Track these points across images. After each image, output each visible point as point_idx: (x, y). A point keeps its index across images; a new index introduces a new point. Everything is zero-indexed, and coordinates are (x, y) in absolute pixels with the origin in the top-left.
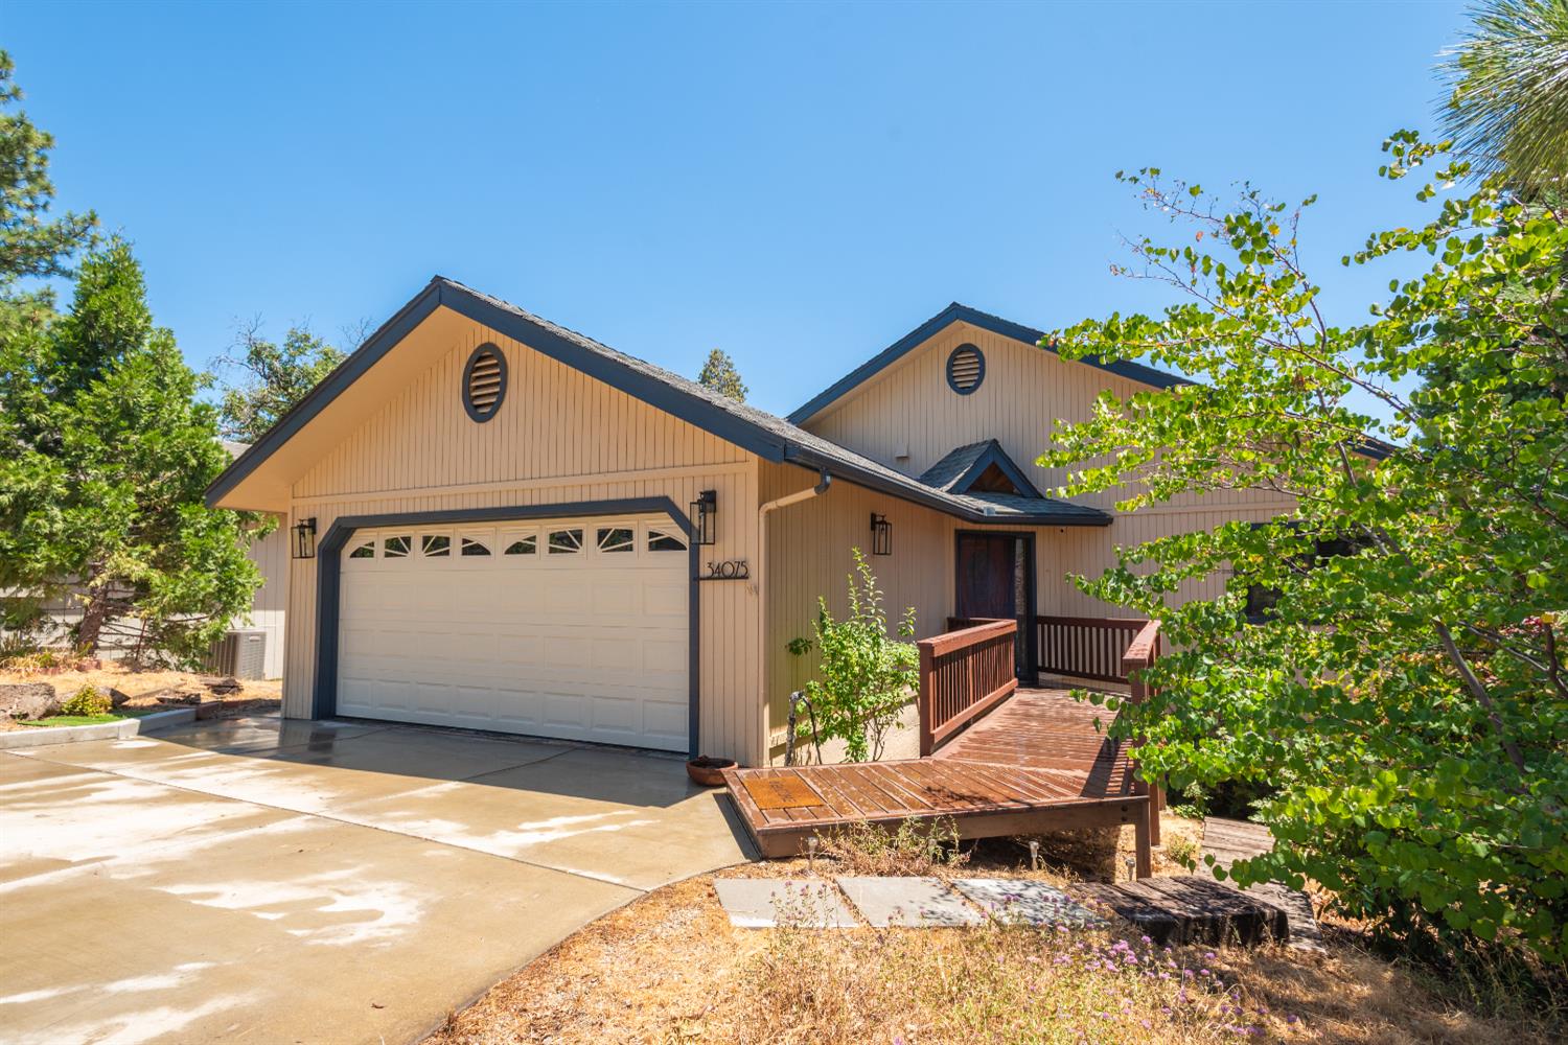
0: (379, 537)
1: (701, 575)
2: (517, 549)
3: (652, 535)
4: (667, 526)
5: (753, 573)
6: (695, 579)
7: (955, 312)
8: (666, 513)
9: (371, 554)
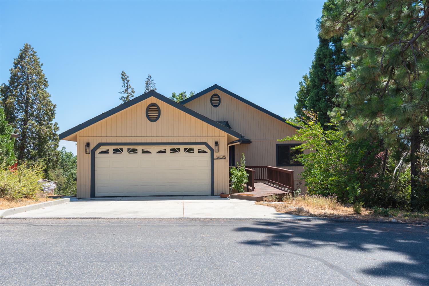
0: (111, 148)
1: (214, 158)
2: (160, 152)
3: (199, 150)
4: (203, 148)
5: (227, 158)
6: (212, 159)
7: (216, 87)
8: (204, 145)
9: (108, 153)
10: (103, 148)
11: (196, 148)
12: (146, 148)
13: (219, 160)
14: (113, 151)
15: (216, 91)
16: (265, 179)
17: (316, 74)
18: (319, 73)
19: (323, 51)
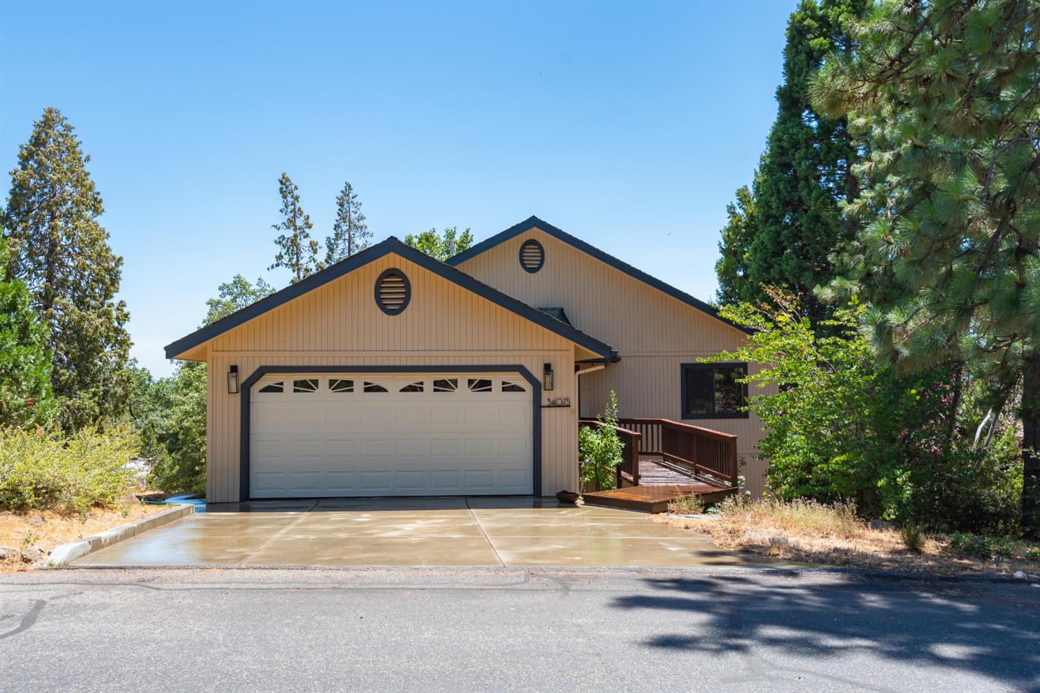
0: (288, 380)
1: (543, 404)
2: (409, 389)
3: (504, 383)
4: (516, 379)
5: (572, 404)
6: (538, 407)
7: (533, 222)
8: (518, 373)
9: (281, 390)
10: (270, 380)
11: (497, 379)
12: (375, 379)
13: (554, 408)
14: (295, 386)
15: (535, 233)
16: (655, 451)
17: (773, 187)
18: (781, 186)
19: (790, 131)
